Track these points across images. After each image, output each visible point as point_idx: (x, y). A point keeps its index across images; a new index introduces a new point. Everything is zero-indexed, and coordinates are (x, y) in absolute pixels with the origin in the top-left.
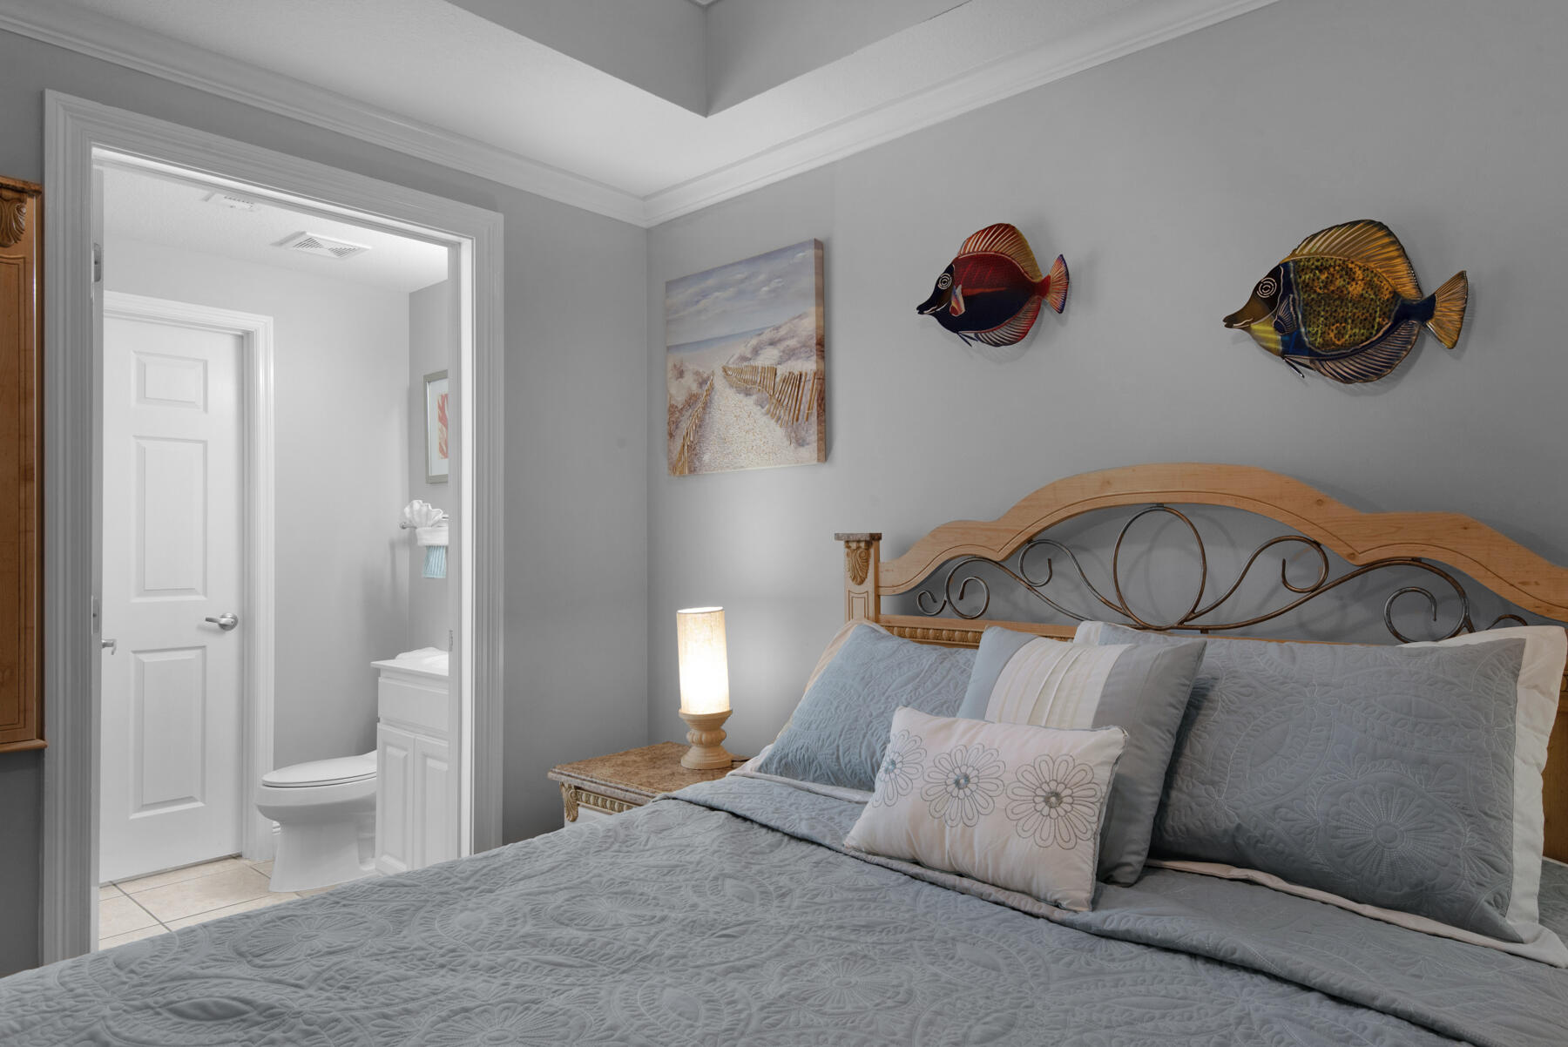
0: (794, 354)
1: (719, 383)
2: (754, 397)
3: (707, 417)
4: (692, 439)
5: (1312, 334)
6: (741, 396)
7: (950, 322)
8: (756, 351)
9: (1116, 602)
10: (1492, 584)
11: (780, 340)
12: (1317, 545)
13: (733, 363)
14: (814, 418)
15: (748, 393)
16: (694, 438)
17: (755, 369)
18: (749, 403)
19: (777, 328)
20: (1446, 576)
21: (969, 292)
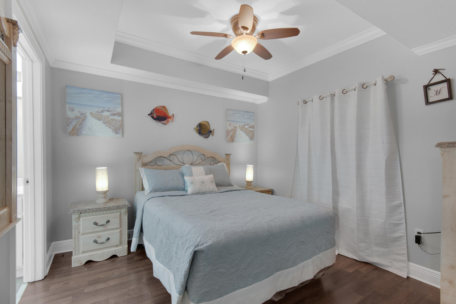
0: (115, 115)
1: (88, 115)
2: (102, 121)
3: (84, 123)
4: (77, 127)
5: (202, 132)
6: (97, 120)
7: (153, 117)
8: (103, 111)
9: (183, 163)
10: (218, 159)
11: (110, 111)
12: (204, 155)
13: (94, 112)
14: (121, 129)
15: (99, 120)
16: (78, 127)
17: (102, 115)
18: (100, 122)
19: (110, 108)
20: (214, 158)
21: (157, 114)
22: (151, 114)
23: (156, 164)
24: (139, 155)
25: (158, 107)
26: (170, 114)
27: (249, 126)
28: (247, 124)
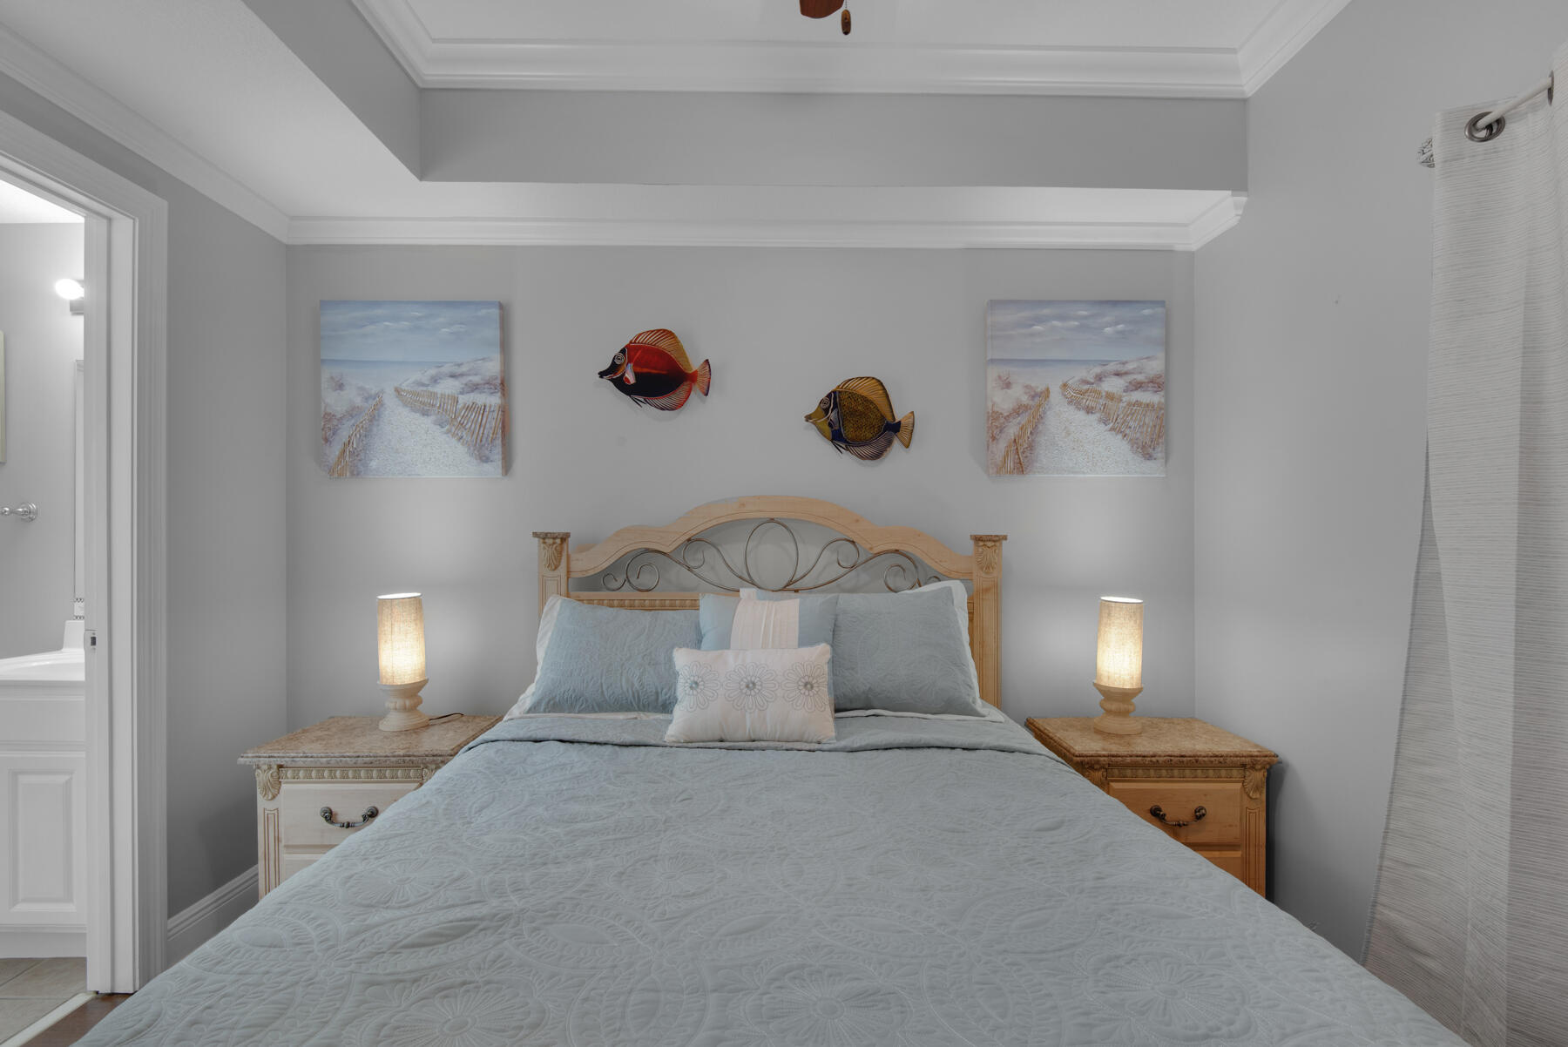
0: (477, 388)
1: (390, 401)
2: (433, 418)
3: (375, 429)
4: (355, 446)
5: (848, 432)
6: (417, 415)
7: (621, 384)
8: (435, 380)
9: (748, 578)
11: (462, 375)
12: (853, 542)
13: (407, 386)
14: (498, 442)
15: (425, 414)
16: (358, 445)
17: (433, 395)
18: (427, 422)
19: (459, 365)
20: (909, 559)
21: (638, 370)
22: (612, 372)
23: (629, 581)
24: (554, 543)
25: (640, 339)
26: (695, 364)
27: (1130, 378)
28: (1112, 367)
